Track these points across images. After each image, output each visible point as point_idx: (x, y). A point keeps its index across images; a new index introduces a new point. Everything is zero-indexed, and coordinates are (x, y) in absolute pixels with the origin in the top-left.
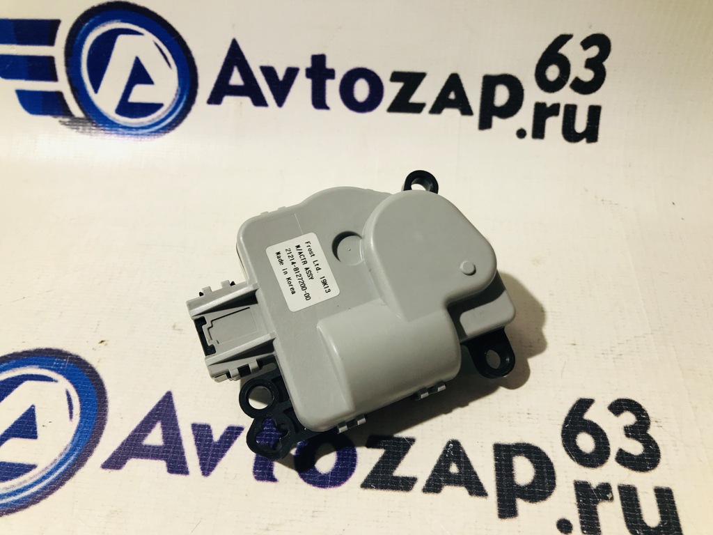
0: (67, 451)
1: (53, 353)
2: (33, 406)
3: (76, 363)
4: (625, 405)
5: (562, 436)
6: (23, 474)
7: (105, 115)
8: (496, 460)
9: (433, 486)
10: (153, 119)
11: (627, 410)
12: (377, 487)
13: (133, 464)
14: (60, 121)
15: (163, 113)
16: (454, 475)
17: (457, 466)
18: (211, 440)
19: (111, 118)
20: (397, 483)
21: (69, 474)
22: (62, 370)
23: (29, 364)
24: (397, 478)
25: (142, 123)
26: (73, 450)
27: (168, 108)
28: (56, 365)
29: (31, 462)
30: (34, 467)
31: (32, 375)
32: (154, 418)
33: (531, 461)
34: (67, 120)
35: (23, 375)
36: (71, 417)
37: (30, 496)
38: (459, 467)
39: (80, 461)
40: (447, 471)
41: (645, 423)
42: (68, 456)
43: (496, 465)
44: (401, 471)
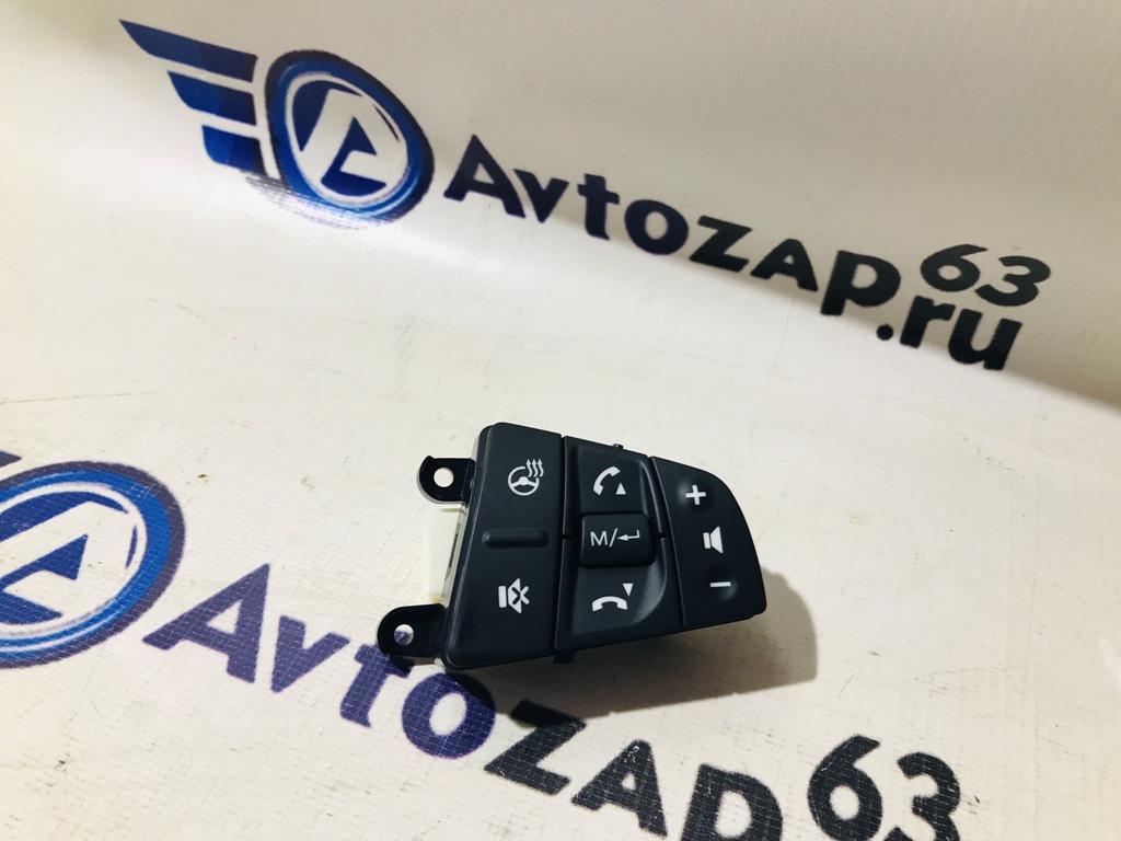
0: (107, 607)
1: (136, 475)
2: (86, 536)
3: (158, 495)
4: (927, 764)
5: (811, 782)
6: (40, 621)
7: (307, 182)
8: (697, 788)
9: (590, 798)
10: (368, 202)
11: (927, 772)
12: (507, 776)
13: (185, 647)
14: (248, 178)
15: (384, 196)
16: (626, 793)
17: (636, 780)
18: (300, 646)
19: (313, 188)
20: (539, 779)
21: (98, 637)
22: (139, 499)
23: (100, 481)
24: (541, 772)
25: (353, 203)
26: (115, 606)
27: (392, 191)
28: (133, 492)
29: (56, 608)
30: (57, 615)
31: (99, 496)
32: (235, 595)
33: (750, 805)
34: (257, 178)
35: (88, 494)
36: (128, 563)
37: (37, 652)
38: (638, 783)
39: (118, 625)
40: (618, 783)
41: (949, 801)
42: (106, 613)
43: (695, 796)
44: (550, 763)
